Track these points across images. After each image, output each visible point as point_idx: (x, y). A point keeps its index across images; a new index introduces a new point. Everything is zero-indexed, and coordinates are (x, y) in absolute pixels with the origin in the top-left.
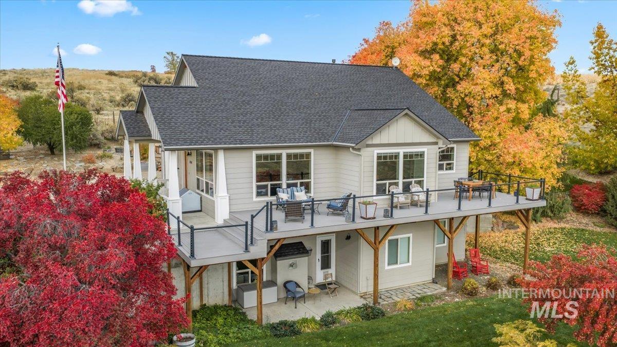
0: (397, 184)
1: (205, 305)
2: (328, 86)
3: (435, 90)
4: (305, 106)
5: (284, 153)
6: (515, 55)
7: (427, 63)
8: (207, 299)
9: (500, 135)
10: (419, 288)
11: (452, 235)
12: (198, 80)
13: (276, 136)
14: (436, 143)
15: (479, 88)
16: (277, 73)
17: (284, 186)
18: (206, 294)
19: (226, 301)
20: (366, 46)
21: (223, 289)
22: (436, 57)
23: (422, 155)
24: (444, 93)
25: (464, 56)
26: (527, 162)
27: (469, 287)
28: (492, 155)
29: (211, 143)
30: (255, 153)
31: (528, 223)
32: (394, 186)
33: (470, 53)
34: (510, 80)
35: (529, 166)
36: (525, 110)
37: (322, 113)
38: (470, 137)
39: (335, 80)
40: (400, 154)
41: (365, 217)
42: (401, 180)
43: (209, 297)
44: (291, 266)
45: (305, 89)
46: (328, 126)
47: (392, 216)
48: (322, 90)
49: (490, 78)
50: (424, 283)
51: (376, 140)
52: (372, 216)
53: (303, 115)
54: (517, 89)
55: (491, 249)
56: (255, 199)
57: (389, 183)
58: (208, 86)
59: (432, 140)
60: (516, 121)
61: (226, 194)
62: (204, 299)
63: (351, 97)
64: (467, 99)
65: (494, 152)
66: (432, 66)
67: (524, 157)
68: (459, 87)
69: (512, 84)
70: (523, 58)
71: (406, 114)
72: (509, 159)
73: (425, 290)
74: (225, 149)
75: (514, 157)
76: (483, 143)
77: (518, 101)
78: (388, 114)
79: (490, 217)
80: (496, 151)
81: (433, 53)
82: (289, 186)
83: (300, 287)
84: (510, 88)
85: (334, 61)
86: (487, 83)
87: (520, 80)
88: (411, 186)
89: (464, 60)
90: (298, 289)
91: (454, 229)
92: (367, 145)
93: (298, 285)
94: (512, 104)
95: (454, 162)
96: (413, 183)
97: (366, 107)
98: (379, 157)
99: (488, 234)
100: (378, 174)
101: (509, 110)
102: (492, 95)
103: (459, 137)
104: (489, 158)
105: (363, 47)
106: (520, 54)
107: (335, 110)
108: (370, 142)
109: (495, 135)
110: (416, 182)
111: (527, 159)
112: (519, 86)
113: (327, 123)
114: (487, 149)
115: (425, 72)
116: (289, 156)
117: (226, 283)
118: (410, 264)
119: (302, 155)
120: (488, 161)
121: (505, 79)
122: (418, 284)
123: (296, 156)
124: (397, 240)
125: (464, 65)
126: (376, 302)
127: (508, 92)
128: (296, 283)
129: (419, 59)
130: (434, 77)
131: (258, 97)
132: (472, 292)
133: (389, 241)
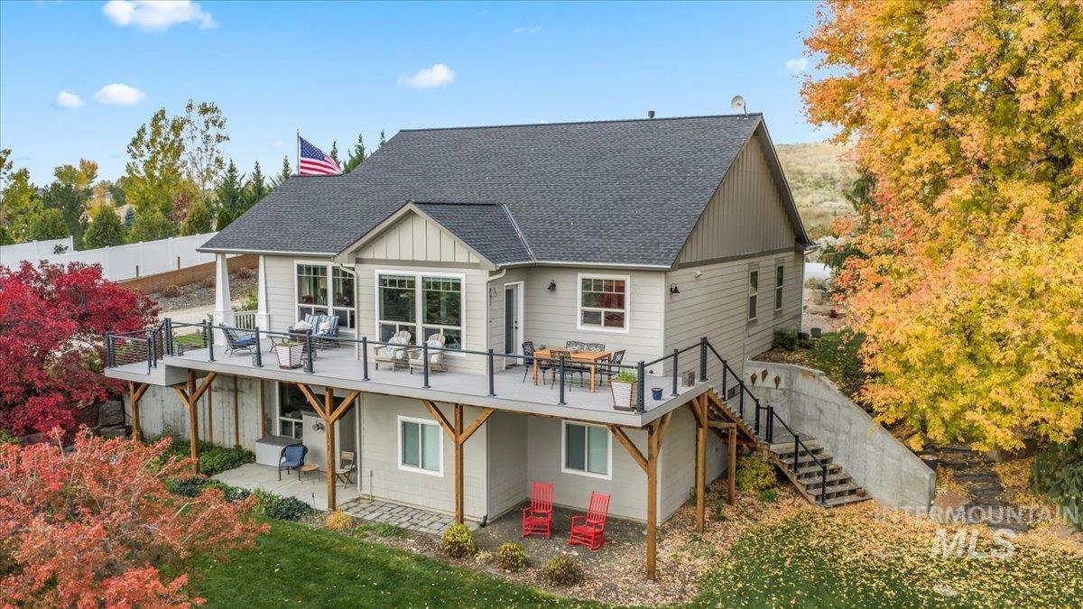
5: (330, 265)
17: (331, 313)
30: (296, 263)
42: (419, 325)
51: (379, 252)
57: (400, 326)
74: (265, 256)
95: (627, 311)
98: (382, 281)
118: (441, 475)
124: (417, 425)
133: (403, 423)
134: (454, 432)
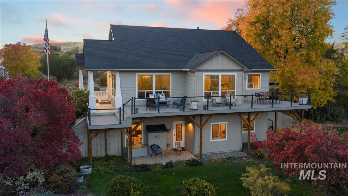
0: (217, 93)
1: (108, 155)
5: (154, 75)
8: (109, 152)
10: (231, 153)
13: (150, 65)
14: (243, 70)
15: (282, 41)
17: (154, 93)
18: (109, 149)
19: (120, 154)
20: (230, 22)
21: (118, 147)
22: (258, 25)
23: (233, 77)
26: (309, 85)
27: (258, 153)
30: (137, 74)
31: (301, 119)
33: (278, 22)
35: (311, 88)
36: (313, 55)
38: (269, 68)
40: (219, 76)
41: (192, 109)
42: (220, 91)
43: (111, 150)
44: (157, 137)
45: (175, 42)
47: (208, 109)
50: (235, 151)
51: (205, 67)
52: (196, 109)
57: (213, 92)
58: (119, 40)
59: (241, 69)
61: (120, 96)
62: (107, 152)
66: (257, 30)
67: (308, 82)
68: (272, 42)
71: (222, 53)
73: (234, 155)
74: (120, 72)
75: (302, 82)
77: (308, 50)
78: (212, 53)
79: (291, 119)
81: (257, 23)
82: (156, 93)
83: (160, 148)
84: (303, 42)
85: (198, 28)
90: (159, 149)
92: (198, 70)
93: (159, 147)
94: (305, 52)
95: (260, 83)
96: (228, 92)
108: (200, 68)
110: (230, 92)
111: (310, 83)
112: (309, 41)
117: (120, 144)
118: (226, 139)
122: (231, 151)
124: (218, 125)
125: (276, 29)
126: (201, 158)
128: (158, 146)
129: (249, 26)
131: (145, 46)
132: (260, 156)
133: (213, 125)
134: (249, 122)
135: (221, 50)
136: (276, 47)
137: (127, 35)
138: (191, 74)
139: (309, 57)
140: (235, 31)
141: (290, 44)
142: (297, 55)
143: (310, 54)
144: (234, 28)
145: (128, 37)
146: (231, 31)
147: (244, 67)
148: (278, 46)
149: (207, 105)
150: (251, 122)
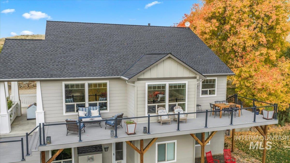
0: (164, 106)
2: (136, 39)
3: (215, 42)
4: (113, 52)
5: (86, 83)
6: (265, 18)
7: (209, 25)
9: (255, 70)
11: (203, 143)
12: (47, 35)
13: (80, 72)
14: (195, 78)
15: (241, 40)
16: (104, 31)
20: (186, 18)
22: (214, 21)
23: (184, 86)
24: (221, 44)
25: (232, 20)
26: (271, 89)
28: (250, 83)
29: (29, 77)
30: (64, 83)
32: (162, 108)
33: (235, 18)
34: (263, 35)
35: (273, 92)
36: (273, 54)
37: (123, 56)
38: (226, 72)
39: (143, 35)
40: (166, 85)
42: (167, 103)
45: (119, 41)
46: (123, 65)
47: (149, 132)
48: (131, 42)
49: (249, 34)
51: (147, 75)
52: (133, 132)
53: (109, 58)
54: (268, 41)
55: (245, 145)
56: (65, 114)
57: (158, 105)
58: (52, 39)
59: (192, 75)
60: (267, 61)
61: (42, 111)
63: (149, 46)
64: (234, 47)
65: (251, 81)
66: (212, 27)
67: (269, 86)
68: (229, 40)
69: (264, 38)
70: (271, 20)
71: (170, 57)
72: (259, 87)
74: (41, 81)
75: (262, 85)
76: (244, 75)
77: (268, 48)
78: (158, 57)
80: (252, 81)
81: (212, 19)
82: (90, 105)
84: (263, 40)
85: (149, 24)
86: (247, 37)
87: (270, 35)
88: (174, 108)
89: (232, 22)
91: (205, 139)
92: (138, 79)
94: (264, 51)
95: (216, 89)
96: (177, 105)
97: (158, 52)
98: (149, 87)
99: (247, 133)
100: (148, 99)
101: (262, 54)
102: (250, 45)
103: (218, 73)
104: (248, 85)
105: (184, 19)
106: (269, 17)
107: (133, 54)
108: (142, 77)
109: (252, 69)
110: (179, 105)
111: (271, 87)
112: (269, 39)
113: (124, 63)
114: (247, 78)
115: (207, 31)
116: (90, 85)
118: (175, 161)
119: (100, 85)
120: (248, 87)
121: (259, 34)
123: (95, 85)
124: (165, 144)
125: (233, 26)
127: (262, 42)
129: (204, 22)
130: (214, 34)
131: (82, 46)
133: (159, 145)
134: (202, 142)
135: (168, 54)
136: (233, 45)
137: (63, 33)
138: (129, 84)
139: (269, 56)
140: (189, 28)
141: (248, 42)
142: (256, 55)
143: (270, 53)
144: (188, 25)
145: (63, 35)
146: (185, 28)
147: (196, 74)
148: (235, 44)
149: (147, 127)
150: (205, 141)
